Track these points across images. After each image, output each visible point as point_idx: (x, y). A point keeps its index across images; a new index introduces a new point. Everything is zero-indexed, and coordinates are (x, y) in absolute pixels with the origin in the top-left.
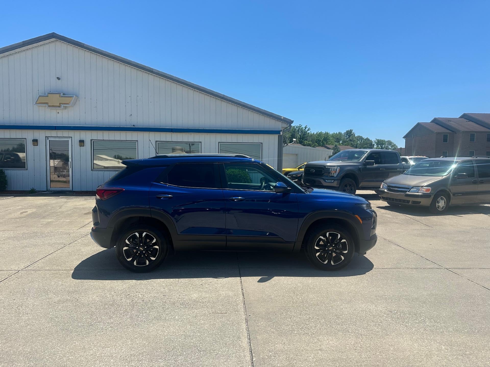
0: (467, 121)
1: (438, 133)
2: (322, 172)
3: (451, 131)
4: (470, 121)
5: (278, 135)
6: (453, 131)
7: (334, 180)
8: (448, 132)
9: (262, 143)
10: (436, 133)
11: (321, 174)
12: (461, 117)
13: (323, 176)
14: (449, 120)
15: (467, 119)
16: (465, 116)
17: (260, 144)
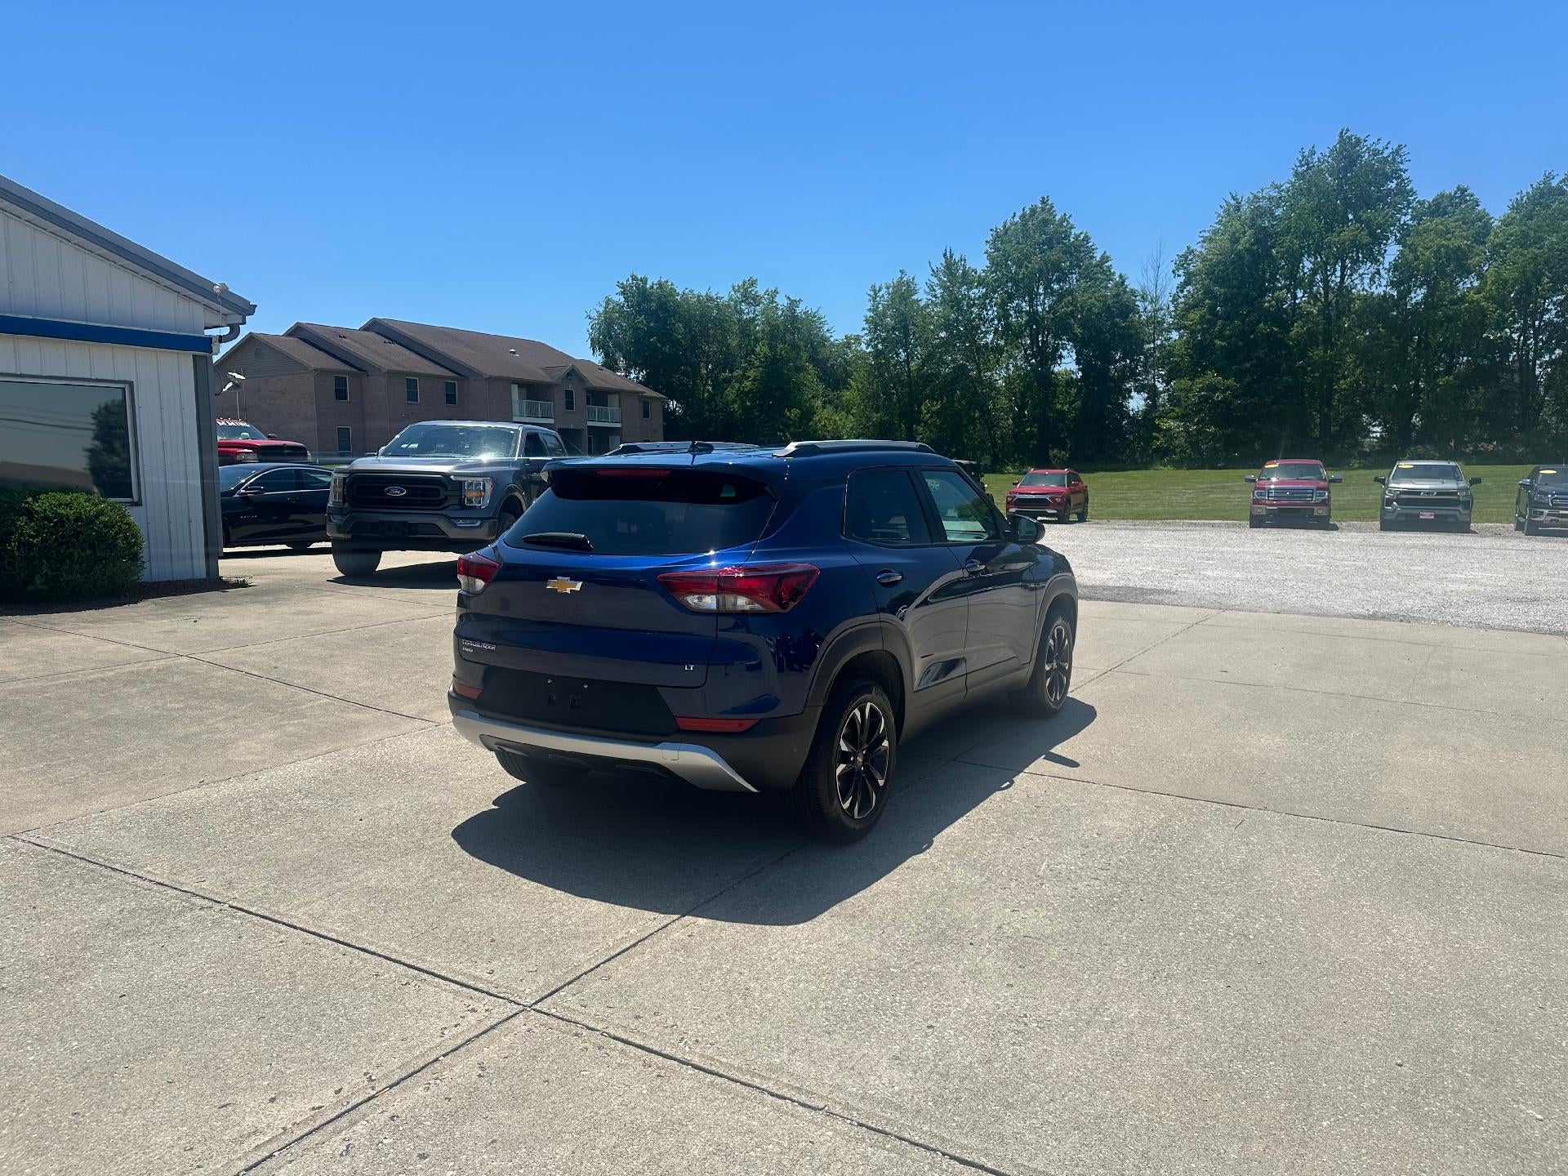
0: (387, 341)
1: (320, 372)
2: (439, 495)
3: (356, 368)
4: (393, 341)
5: (194, 356)
6: (360, 369)
7: (482, 519)
8: (342, 368)
9: (131, 384)
10: (316, 370)
11: (436, 501)
12: (366, 328)
13: (444, 508)
14: (342, 333)
15: (386, 337)
16: (374, 326)
17: (122, 386)
